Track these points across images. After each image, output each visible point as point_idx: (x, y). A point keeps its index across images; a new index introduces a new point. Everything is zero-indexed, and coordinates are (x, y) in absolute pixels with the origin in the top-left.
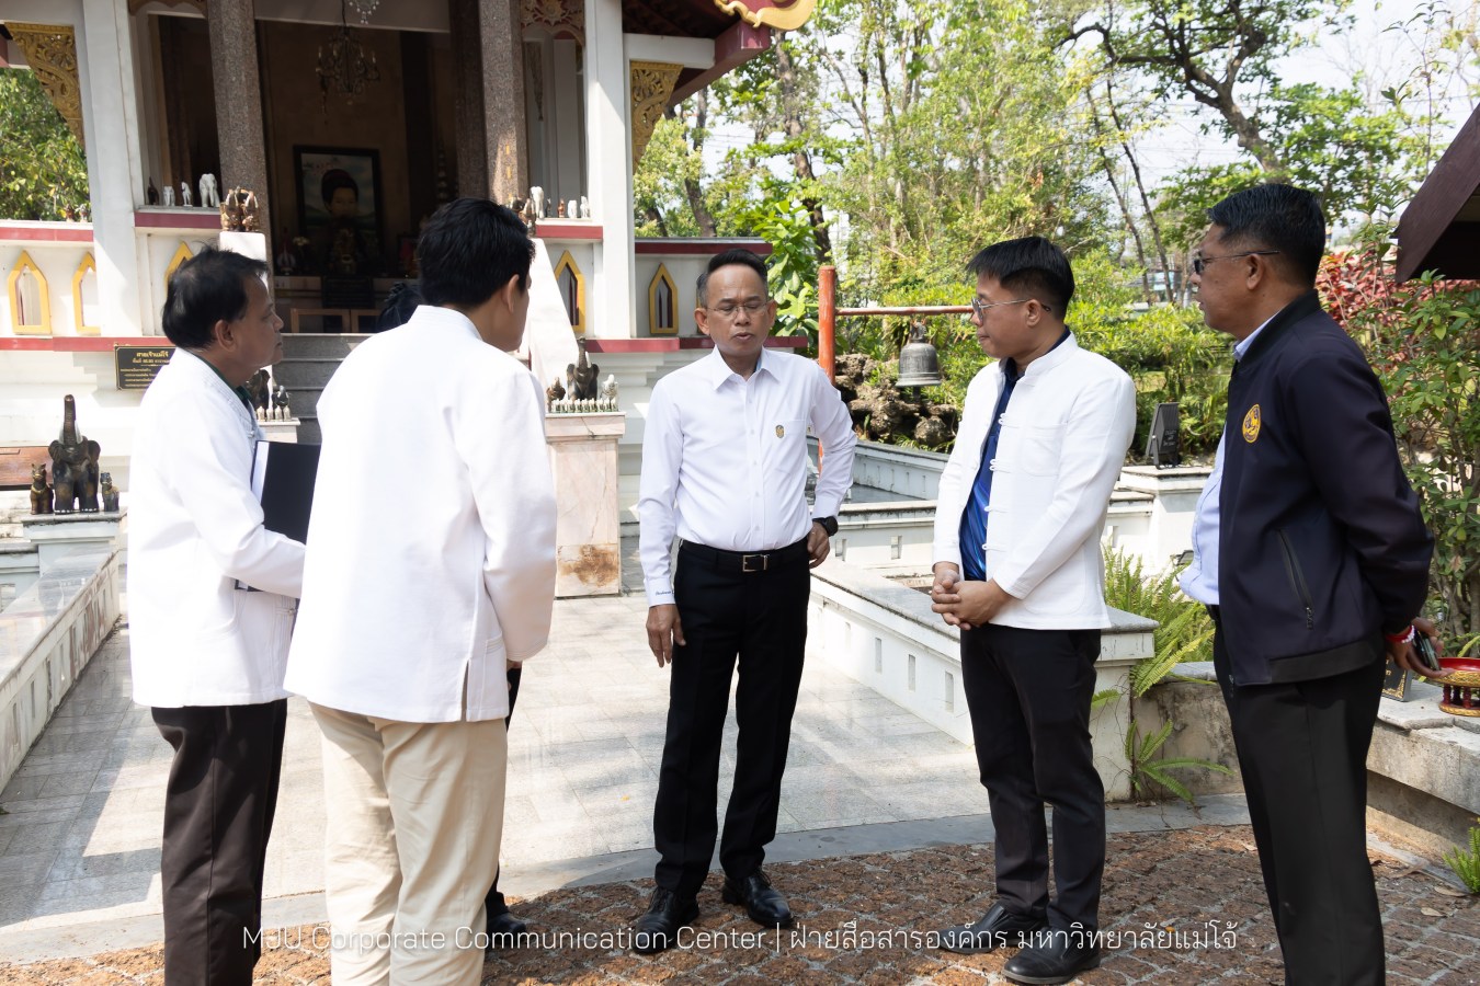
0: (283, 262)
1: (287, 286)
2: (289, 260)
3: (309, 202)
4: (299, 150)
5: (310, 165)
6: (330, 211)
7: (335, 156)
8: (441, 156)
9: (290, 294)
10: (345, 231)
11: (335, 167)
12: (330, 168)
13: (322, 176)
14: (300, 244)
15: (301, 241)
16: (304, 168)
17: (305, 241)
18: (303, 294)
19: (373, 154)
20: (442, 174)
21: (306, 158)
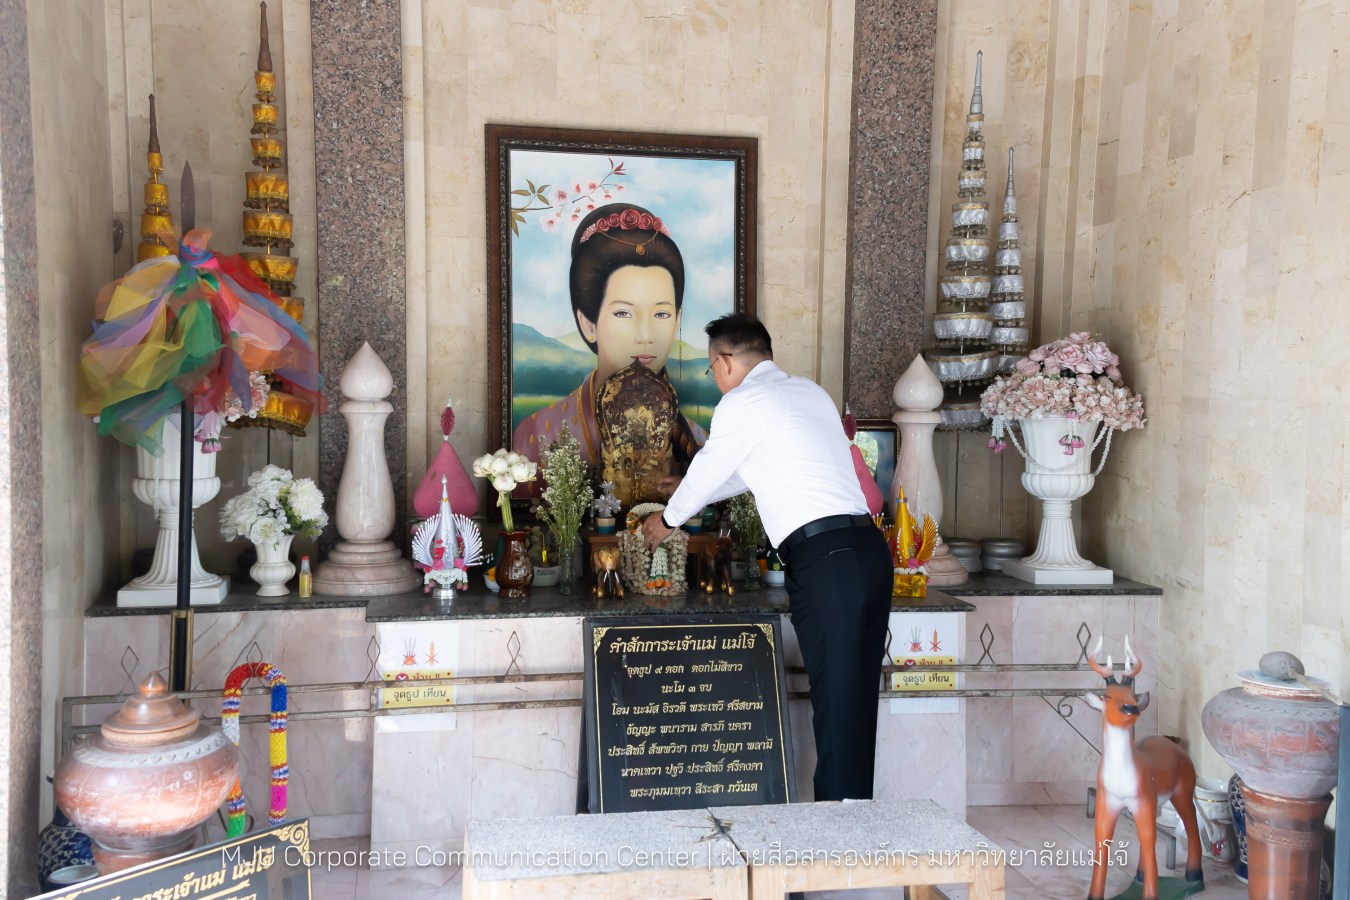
0: (437, 552)
1: (447, 663)
2: (459, 541)
3: (524, 313)
4: (502, 141)
5: (536, 191)
6: (594, 347)
7: (618, 159)
8: (973, 153)
9: (453, 691)
10: (641, 415)
11: (617, 198)
12: (600, 202)
13: (575, 226)
14: (504, 486)
15: (507, 471)
16: (516, 201)
17: (524, 472)
18: (506, 690)
19: (742, 153)
20: (972, 214)
21: (524, 165)
